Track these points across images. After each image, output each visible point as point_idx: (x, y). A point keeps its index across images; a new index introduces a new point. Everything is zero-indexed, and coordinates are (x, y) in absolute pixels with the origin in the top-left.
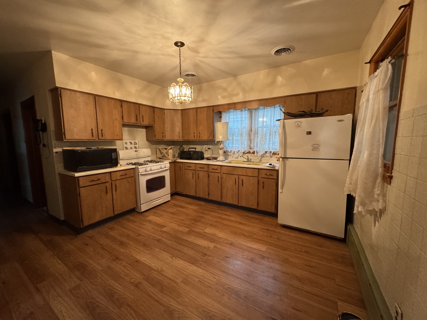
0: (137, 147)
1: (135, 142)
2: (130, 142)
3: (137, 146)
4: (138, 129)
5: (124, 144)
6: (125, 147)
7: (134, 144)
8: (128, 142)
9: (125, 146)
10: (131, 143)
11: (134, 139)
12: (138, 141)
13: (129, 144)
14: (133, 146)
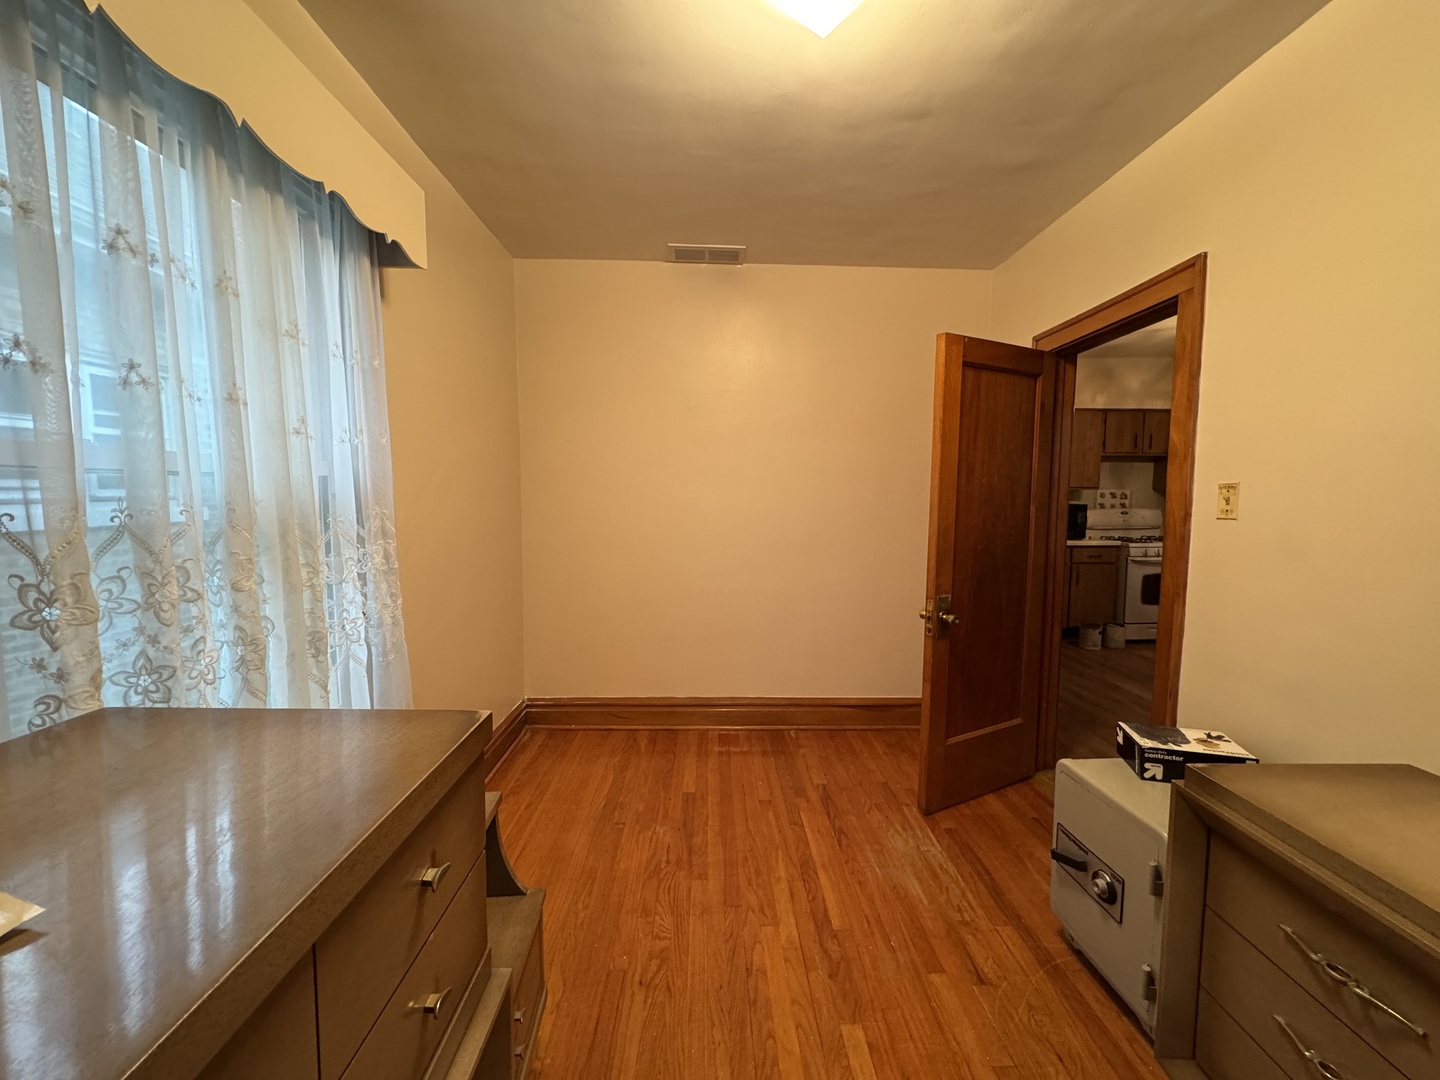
0: (1128, 504)
1: (1123, 494)
2: (1111, 494)
3: (1127, 502)
5: (1099, 496)
6: (1101, 504)
7: (1121, 498)
8: (1107, 492)
9: (1100, 500)
10: (1113, 496)
11: (1122, 487)
12: (1132, 492)
13: (1108, 496)
14: (1117, 502)
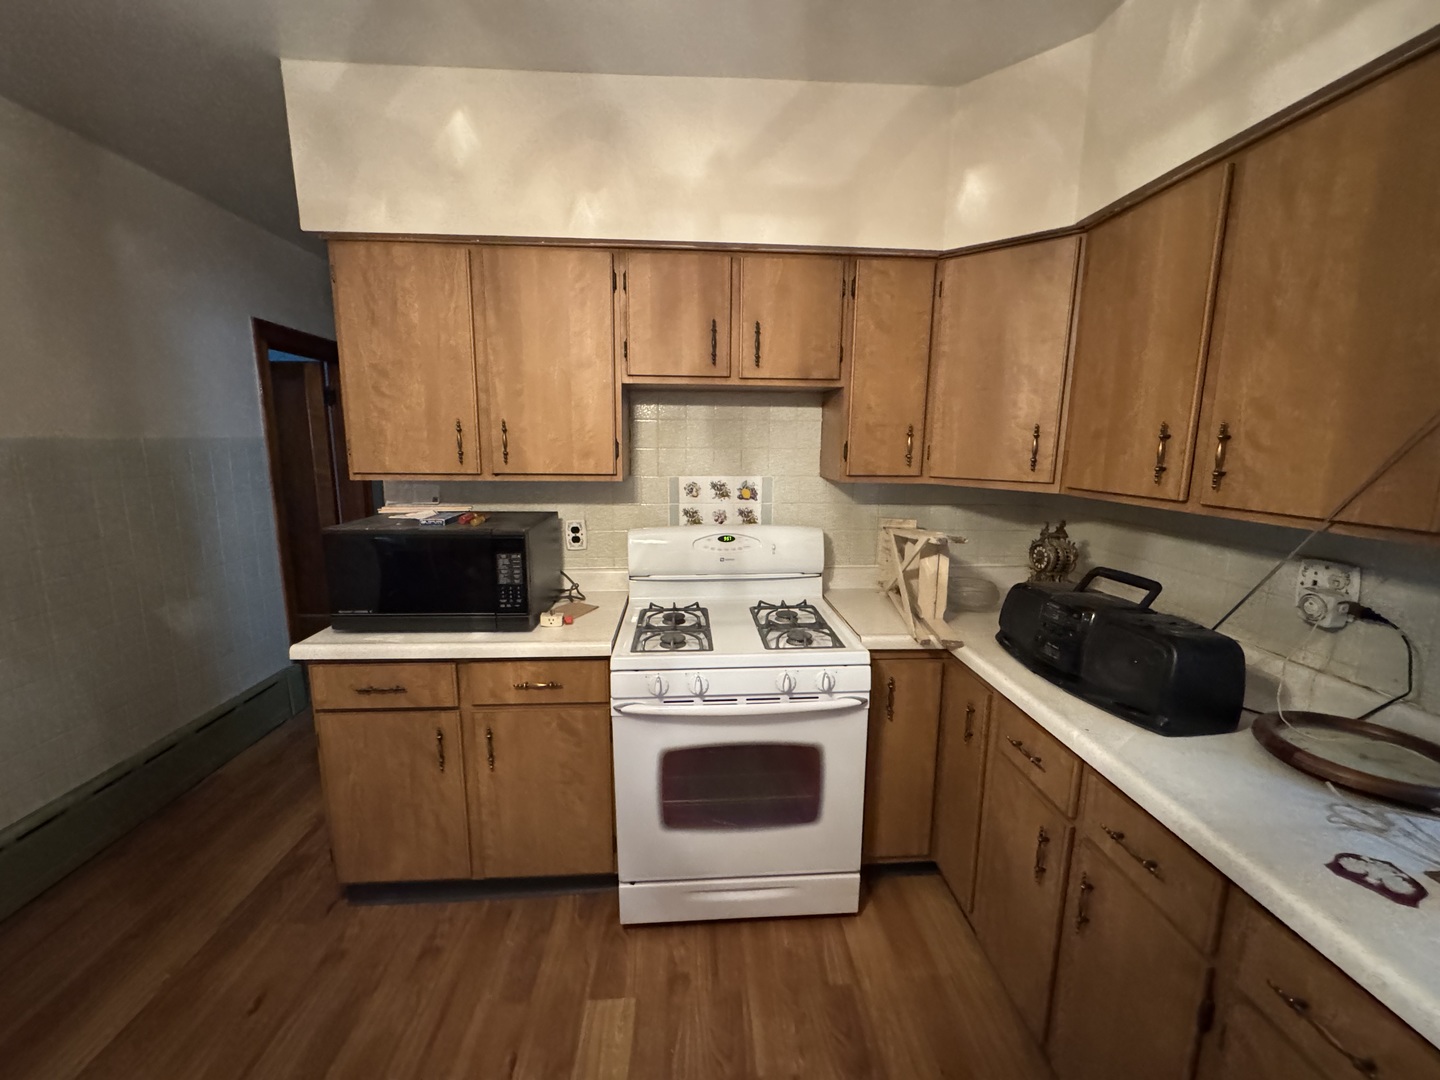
0: (758, 514)
1: (745, 486)
2: (714, 486)
3: (756, 507)
4: (773, 409)
5: (683, 493)
6: (686, 513)
7: (741, 497)
8: (704, 483)
9: (685, 502)
10: (721, 491)
11: (742, 467)
12: (767, 482)
13: (708, 493)
14: (731, 506)
